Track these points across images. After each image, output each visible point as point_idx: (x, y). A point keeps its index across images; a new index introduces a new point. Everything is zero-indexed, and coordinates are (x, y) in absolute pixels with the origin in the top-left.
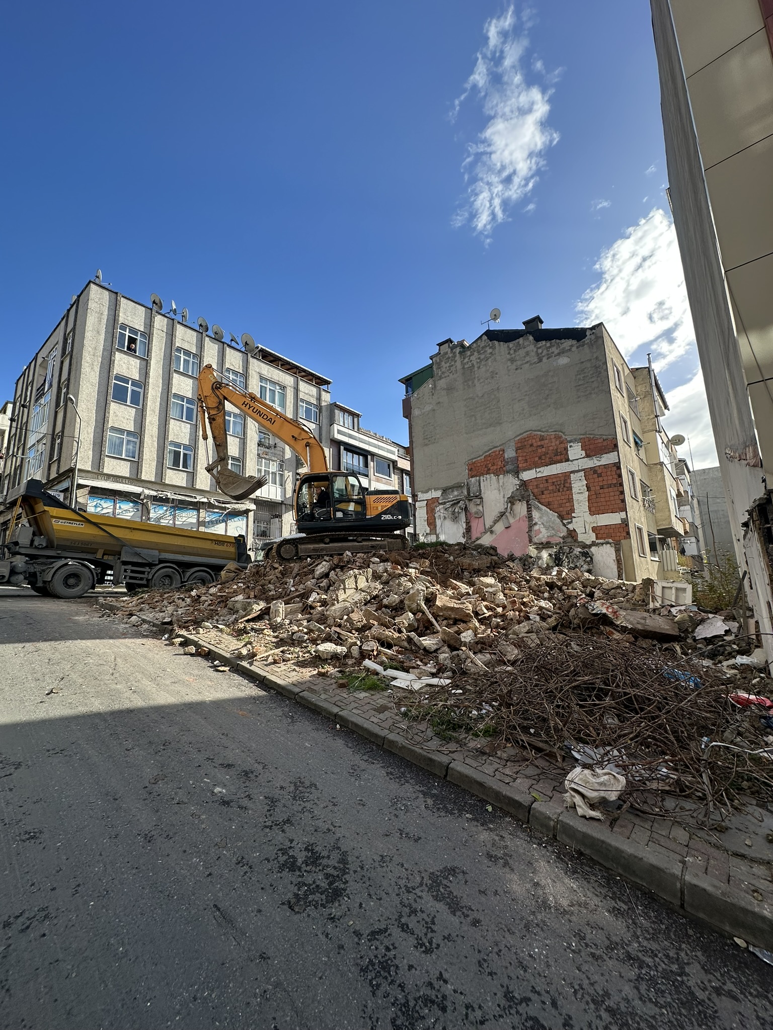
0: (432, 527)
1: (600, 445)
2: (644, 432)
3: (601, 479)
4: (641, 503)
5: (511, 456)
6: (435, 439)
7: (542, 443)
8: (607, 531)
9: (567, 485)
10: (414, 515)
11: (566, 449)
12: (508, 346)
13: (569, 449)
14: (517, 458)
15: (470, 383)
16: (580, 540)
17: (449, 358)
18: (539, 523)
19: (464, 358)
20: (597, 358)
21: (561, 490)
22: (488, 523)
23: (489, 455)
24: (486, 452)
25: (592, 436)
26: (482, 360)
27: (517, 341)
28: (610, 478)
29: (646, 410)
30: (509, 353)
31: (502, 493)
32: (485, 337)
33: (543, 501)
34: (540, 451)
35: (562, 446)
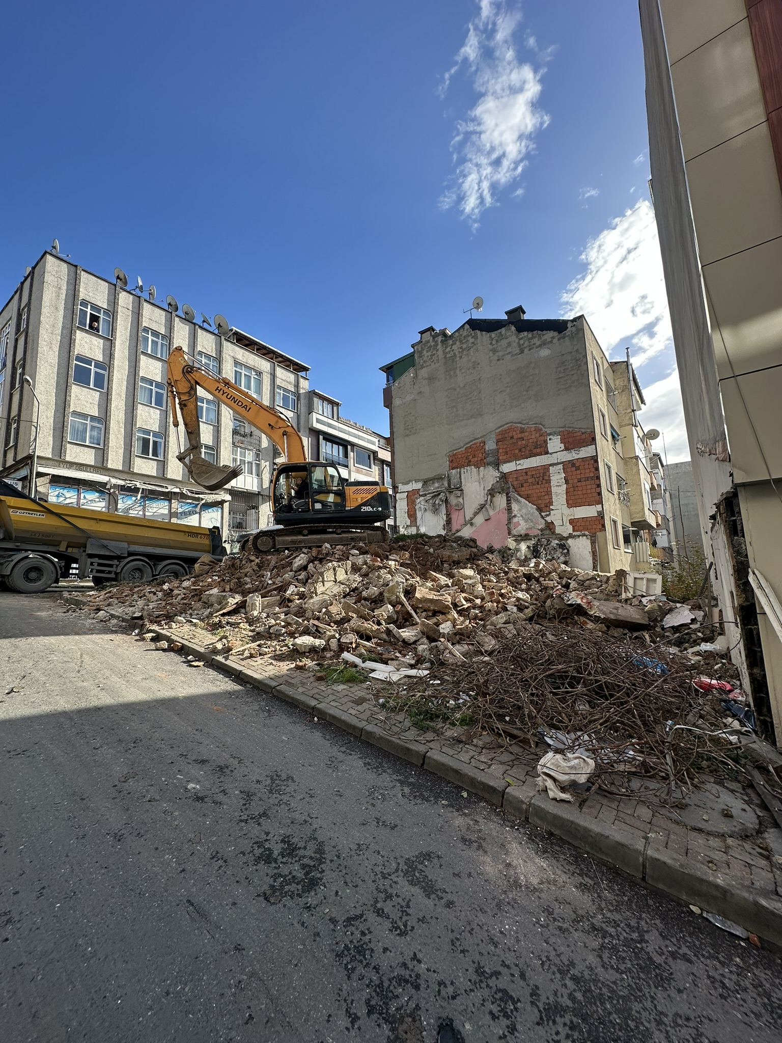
0: (412, 519)
1: (578, 438)
2: (621, 426)
3: (578, 472)
4: (616, 496)
5: (491, 448)
6: (416, 430)
7: (523, 435)
8: (583, 524)
9: (546, 478)
10: (395, 507)
11: (546, 442)
12: (491, 337)
13: (549, 441)
14: (497, 450)
15: (452, 373)
16: (557, 531)
17: (431, 346)
18: (518, 515)
19: (446, 348)
20: (577, 350)
21: (540, 483)
22: (469, 515)
23: (470, 447)
24: (467, 444)
25: (571, 429)
26: (464, 349)
27: (499, 331)
28: (588, 471)
29: (623, 404)
30: (491, 344)
31: (482, 486)
32: (467, 326)
33: (522, 493)
34: (520, 443)
35: (542, 438)
